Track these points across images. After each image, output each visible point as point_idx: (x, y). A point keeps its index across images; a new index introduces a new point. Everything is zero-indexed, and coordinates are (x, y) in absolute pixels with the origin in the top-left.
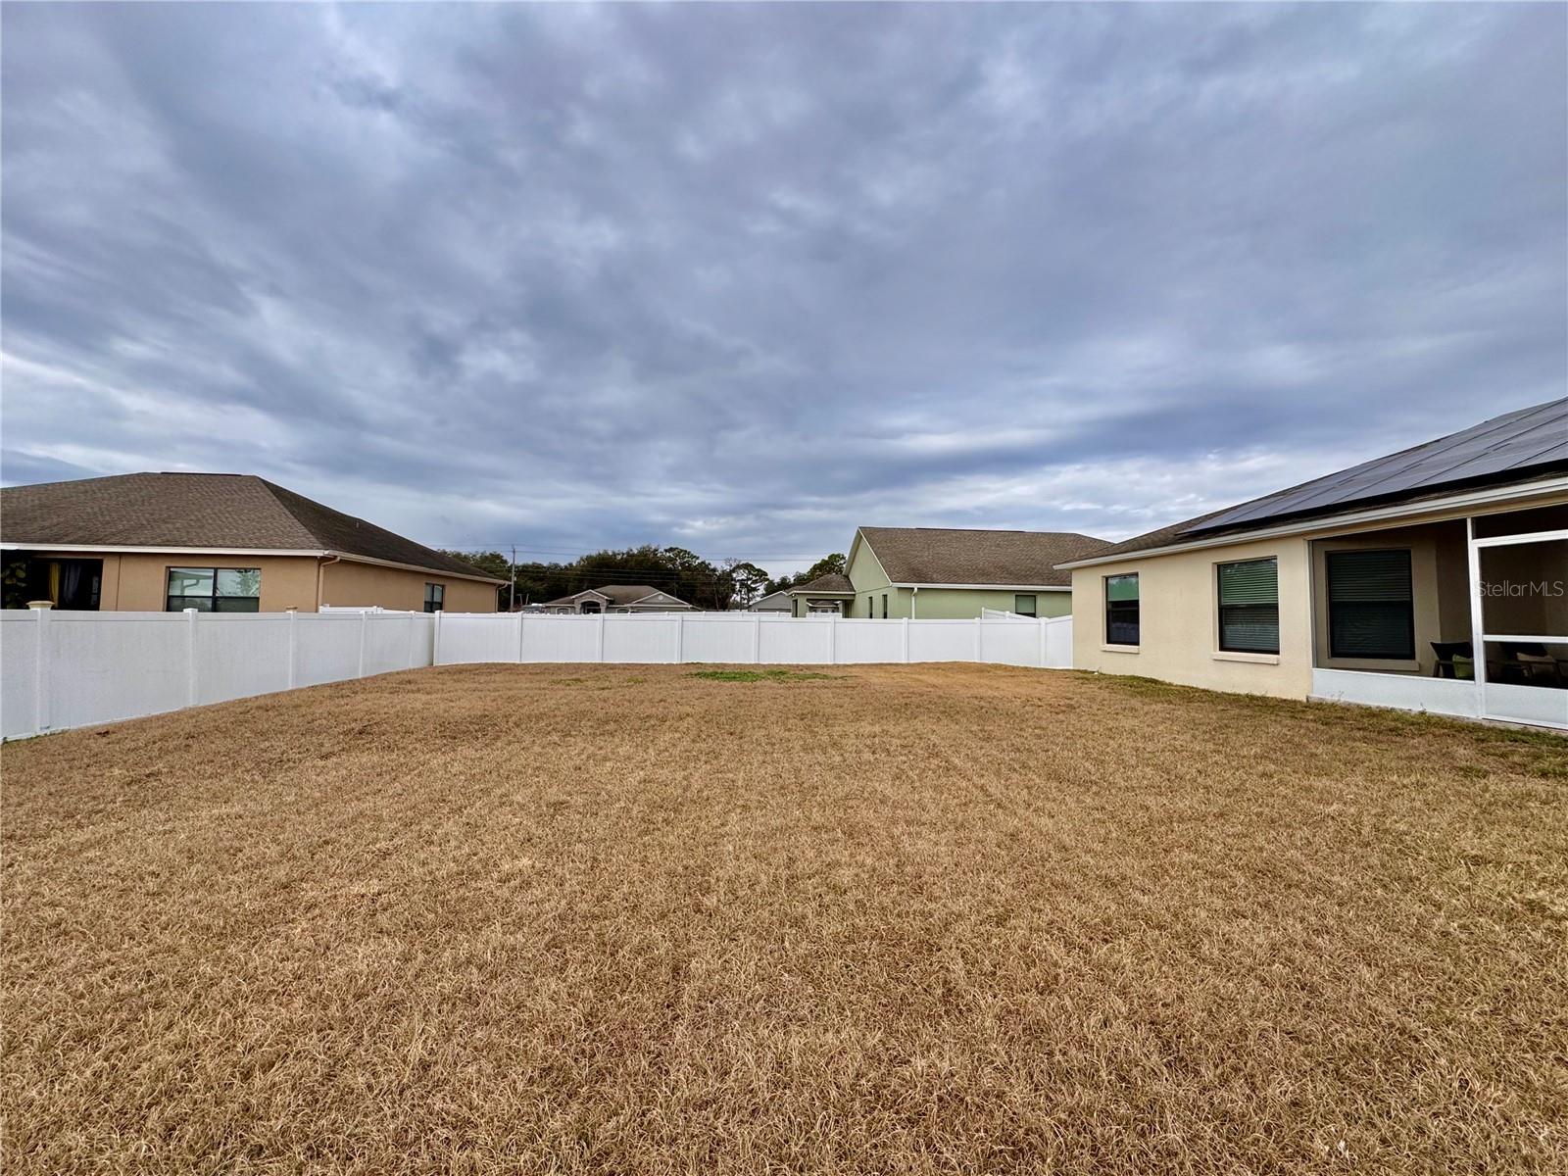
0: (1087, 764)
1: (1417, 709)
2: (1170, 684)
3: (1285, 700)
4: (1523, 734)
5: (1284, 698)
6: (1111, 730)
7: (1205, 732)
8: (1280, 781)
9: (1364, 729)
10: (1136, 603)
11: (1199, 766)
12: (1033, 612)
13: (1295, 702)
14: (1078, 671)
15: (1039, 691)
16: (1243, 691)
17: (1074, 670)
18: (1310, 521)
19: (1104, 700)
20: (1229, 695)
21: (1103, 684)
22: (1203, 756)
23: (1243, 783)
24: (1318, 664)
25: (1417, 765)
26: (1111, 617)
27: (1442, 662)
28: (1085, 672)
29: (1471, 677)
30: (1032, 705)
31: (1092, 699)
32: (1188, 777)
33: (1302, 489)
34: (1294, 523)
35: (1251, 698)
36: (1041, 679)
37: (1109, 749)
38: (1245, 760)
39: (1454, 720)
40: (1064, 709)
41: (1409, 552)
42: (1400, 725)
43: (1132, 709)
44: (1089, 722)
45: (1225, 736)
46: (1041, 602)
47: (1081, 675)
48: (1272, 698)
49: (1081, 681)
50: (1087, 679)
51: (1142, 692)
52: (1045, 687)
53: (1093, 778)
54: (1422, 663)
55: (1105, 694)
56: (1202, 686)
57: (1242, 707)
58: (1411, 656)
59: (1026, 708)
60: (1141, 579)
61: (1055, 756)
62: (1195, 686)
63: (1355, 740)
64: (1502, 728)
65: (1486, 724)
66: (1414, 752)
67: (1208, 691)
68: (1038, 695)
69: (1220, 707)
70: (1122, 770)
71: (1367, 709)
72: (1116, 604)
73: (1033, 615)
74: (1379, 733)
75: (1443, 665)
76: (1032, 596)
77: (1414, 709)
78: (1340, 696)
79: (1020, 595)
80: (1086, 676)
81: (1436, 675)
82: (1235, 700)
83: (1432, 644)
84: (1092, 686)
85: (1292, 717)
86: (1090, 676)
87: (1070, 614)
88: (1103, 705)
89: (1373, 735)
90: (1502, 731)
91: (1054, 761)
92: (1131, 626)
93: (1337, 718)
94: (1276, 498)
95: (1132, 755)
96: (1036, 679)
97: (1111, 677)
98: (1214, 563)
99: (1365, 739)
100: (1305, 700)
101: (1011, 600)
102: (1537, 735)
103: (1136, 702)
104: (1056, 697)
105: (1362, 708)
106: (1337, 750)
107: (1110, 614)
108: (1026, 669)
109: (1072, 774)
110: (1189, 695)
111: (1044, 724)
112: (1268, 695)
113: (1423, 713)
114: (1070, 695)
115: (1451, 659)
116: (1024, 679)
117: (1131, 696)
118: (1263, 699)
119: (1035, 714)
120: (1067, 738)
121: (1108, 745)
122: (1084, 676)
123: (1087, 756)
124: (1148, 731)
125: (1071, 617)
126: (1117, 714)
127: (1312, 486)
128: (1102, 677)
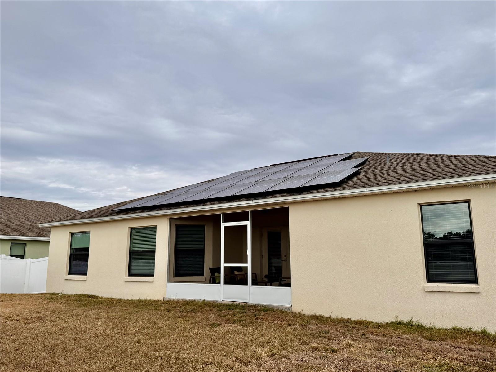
0: (43, 354)
1: (202, 299)
2: (102, 298)
3: (155, 301)
4: (233, 306)
5: (154, 299)
6: (62, 329)
7: (114, 323)
8: (143, 344)
9: (182, 312)
10: (87, 249)
11: (107, 343)
12: (22, 254)
13: (158, 301)
14: (49, 294)
15: (19, 309)
16: (136, 298)
17: (46, 294)
18: (170, 209)
19: (61, 311)
20: (130, 301)
21: (63, 300)
22: (110, 336)
23: (127, 347)
24: (169, 281)
25: (197, 325)
26: (72, 258)
27: (212, 276)
28: (53, 294)
29: (219, 283)
30: (12, 320)
31: (54, 312)
32: (100, 350)
33: (170, 193)
34: (165, 209)
35: (140, 301)
36: (22, 301)
37: (59, 342)
38: (130, 336)
39: (213, 303)
40: (34, 320)
41: (204, 227)
42: (195, 308)
43: (78, 315)
44: (49, 327)
45: (123, 324)
46: (29, 248)
47: (50, 296)
48: (149, 300)
49: (49, 300)
50: (53, 299)
51: (85, 304)
52: (23, 307)
53: (46, 361)
54: (206, 277)
55: (63, 307)
56: (118, 297)
57: (134, 307)
58: (203, 275)
59: (8, 322)
60: (91, 235)
61: (23, 352)
62: (114, 298)
63: (178, 317)
64: (227, 304)
65: (223, 303)
66: (198, 320)
67: (120, 300)
68: (18, 313)
69: (124, 308)
70: (65, 353)
71: (186, 301)
72: (77, 250)
73: (23, 257)
74: (188, 312)
75: (212, 277)
76: (23, 243)
77: (201, 299)
78: (176, 296)
79: (14, 243)
80: (53, 296)
81: (210, 283)
82: (132, 303)
83: (209, 268)
84: (56, 303)
85: (156, 309)
86: (55, 296)
87: (48, 256)
88: (61, 314)
89: (185, 314)
90: (227, 305)
91: (22, 355)
92: (83, 263)
93: (174, 307)
94: (160, 196)
95: (72, 343)
96: (18, 302)
97: (69, 296)
98: (129, 228)
99: (182, 317)
100: (163, 300)
101: (8, 247)
102: (237, 305)
103: (80, 311)
104: (30, 313)
105: (184, 301)
106: (170, 323)
107: (72, 256)
108: (12, 295)
109: (32, 362)
110: (111, 303)
111: (19, 331)
112: (148, 299)
113: (204, 301)
114: (40, 310)
115: (215, 275)
116: (9, 303)
117: (78, 307)
118: (145, 301)
119: (14, 326)
120: (34, 339)
121: (58, 339)
122: (52, 297)
123: (45, 348)
124: (84, 327)
125: (47, 258)
126: (68, 319)
127: (174, 192)
128: (64, 296)
